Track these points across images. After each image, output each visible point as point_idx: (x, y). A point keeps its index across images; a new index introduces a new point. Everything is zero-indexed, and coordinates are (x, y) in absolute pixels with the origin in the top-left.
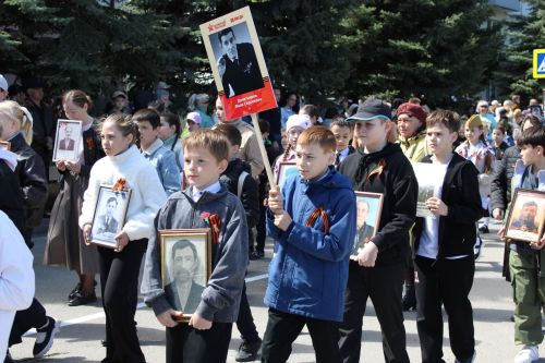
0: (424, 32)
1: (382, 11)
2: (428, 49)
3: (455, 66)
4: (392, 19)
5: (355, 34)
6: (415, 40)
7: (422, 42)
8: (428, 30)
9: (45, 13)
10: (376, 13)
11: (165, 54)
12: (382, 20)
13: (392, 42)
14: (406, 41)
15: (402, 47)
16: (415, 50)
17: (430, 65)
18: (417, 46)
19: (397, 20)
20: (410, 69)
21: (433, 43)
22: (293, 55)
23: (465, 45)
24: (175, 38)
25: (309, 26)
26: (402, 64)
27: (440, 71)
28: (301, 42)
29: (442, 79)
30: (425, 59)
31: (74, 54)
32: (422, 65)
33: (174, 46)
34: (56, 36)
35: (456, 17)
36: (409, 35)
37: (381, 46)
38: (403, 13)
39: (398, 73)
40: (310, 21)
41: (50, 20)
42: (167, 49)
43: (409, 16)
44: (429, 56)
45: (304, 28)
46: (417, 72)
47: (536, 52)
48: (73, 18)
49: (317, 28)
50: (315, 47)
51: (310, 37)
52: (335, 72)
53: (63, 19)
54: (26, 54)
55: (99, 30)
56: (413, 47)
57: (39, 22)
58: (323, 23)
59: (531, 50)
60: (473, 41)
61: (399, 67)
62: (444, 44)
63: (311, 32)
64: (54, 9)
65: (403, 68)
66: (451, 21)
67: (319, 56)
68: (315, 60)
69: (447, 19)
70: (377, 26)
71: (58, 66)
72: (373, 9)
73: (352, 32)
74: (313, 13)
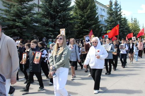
4: (84, 26)
7: (89, 30)
8: (90, 28)
9: (23, 26)
10: (81, 25)
11: (44, 33)
13: (84, 30)
15: (86, 31)
18: (88, 30)
33: (46, 31)
34: (25, 30)
35: (94, 25)
36: (86, 28)
37: (82, 30)
38: (86, 25)
42: (44, 32)
45: (68, 28)
47: (108, 31)
51: (69, 29)
54: (20, 33)
55: (32, 29)
59: (107, 31)
60: (97, 29)
64: (24, 26)
66: (93, 26)
67: (71, 32)
70: (81, 27)
73: (77, 28)
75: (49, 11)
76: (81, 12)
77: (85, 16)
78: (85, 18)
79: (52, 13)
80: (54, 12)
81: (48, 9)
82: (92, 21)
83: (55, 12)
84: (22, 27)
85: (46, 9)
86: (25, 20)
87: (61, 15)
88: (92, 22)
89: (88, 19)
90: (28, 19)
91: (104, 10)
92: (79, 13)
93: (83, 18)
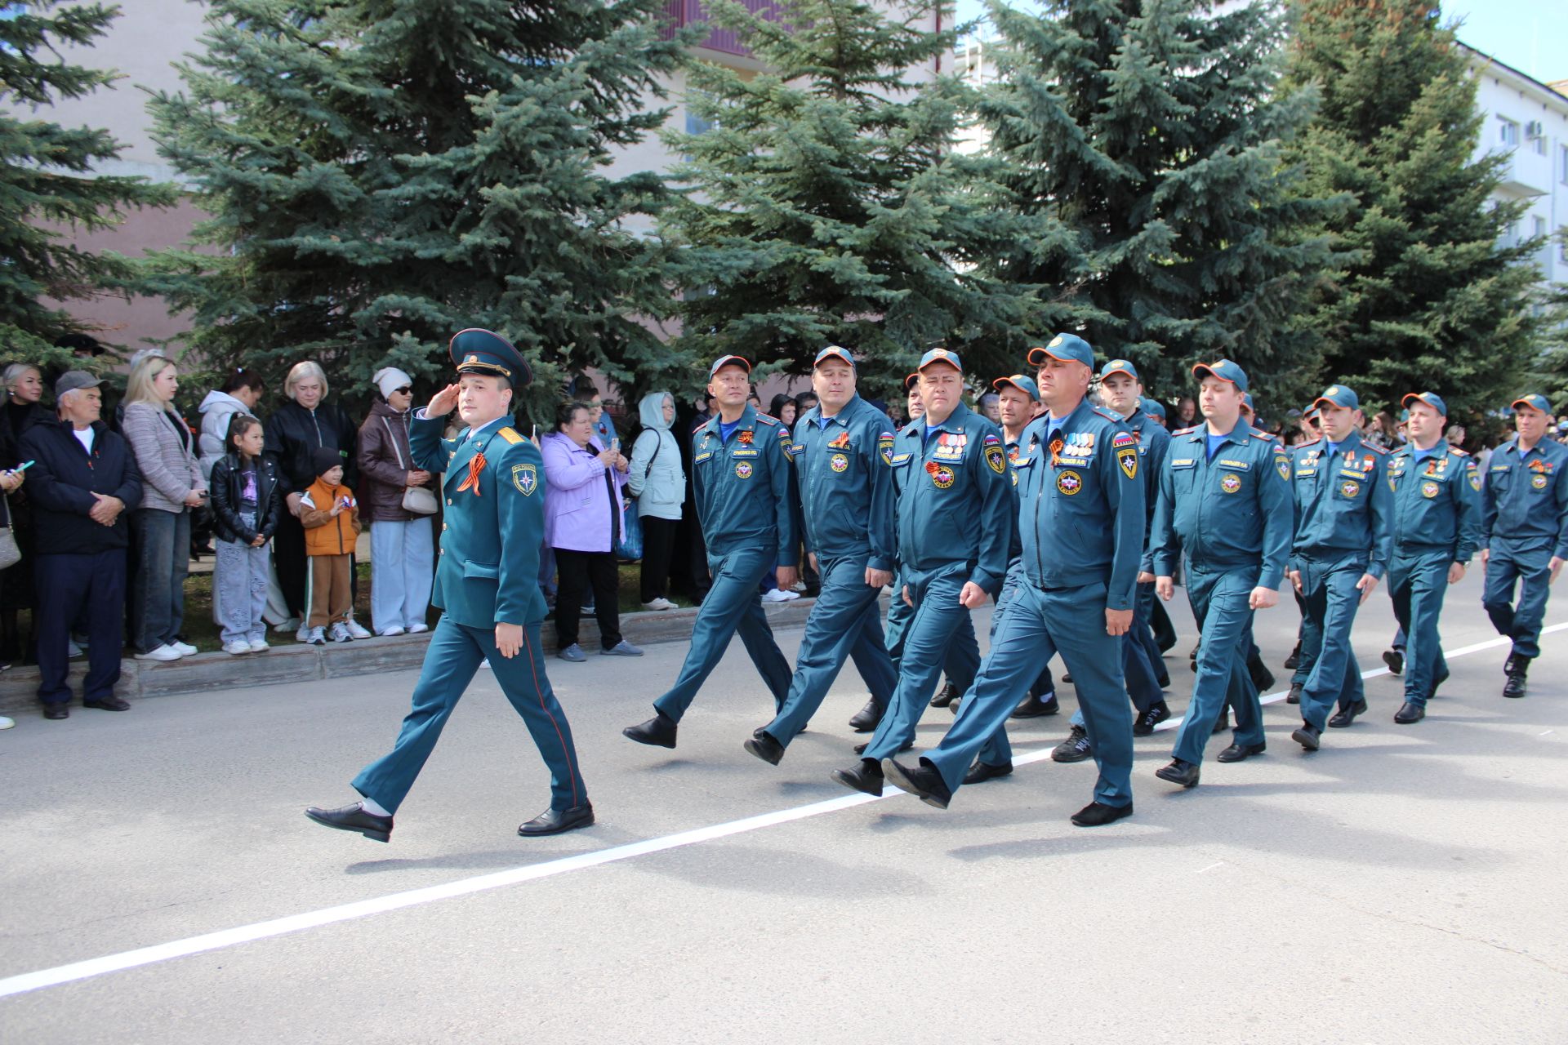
0: (1429, 309)
1: (1359, 277)
2: (1437, 336)
3: (1482, 362)
4: (1375, 289)
5: (1314, 312)
6: (1415, 321)
7: (1426, 323)
8: (1435, 304)
9: (869, 283)
10: (1350, 280)
12: (1360, 290)
13: (1377, 324)
14: (1399, 323)
16: (1414, 338)
17: (1440, 361)
18: (1418, 331)
19: (1383, 290)
20: (1408, 368)
21: (1446, 326)
22: (1235, 345)
23: (1498, 329)
24: (1053, 318)
25: (1259, 299)
26: (1393, 359)
27: (1456, 371)
28: (1247, 325)
29: (1458, 384)
30: (1431, 351)
31: (905, 344)
32: (1426, 360)
34: (875, 318)
35: (1485, 283)
37: (1358, 331)
38: (1396, 278)
39: (1388, 373)
40: (1261, 291)
41: (875, 295)
43: (1403, 283)
44: (1439, 347)
45: (1252, 303)
46: (1419, 372)
48: (907, 291)
49: (1273, 302)
50: (1270, 332)
51: (1261, 315)
52: (1301, 373)
53: (893, 293)
55: (942, 306)
56: (1411, 333)
57: (859, 297)
58: (1283, 294)
61: (1387, 363)
62: (1462, 327)
63: (1264, 308)
64: (881, 278)
65: (1396, 365)
66: (1477, 290)
67: (1273, 347)
68: (1269, 352)
69: (1469, 288)
70: (1353, 300)
71: (885, 362)
72: (1345, 274)
74: (1268, 278)
75: (1072, 146)
76: (1346, 150)
77: (1387, 191)
78: (1388, 212)
79: (1106, 162)
80: (1114, 157)
81: (1065, 132)
82: (1456, 243)
83: (1125, 149)
84: (865, 292)
85: (1050, 126)
86: (890, 230)
87: (1196, 176)
88: (1463, 248)
89: (1417, 222)
90: (919, 215)
91: (1532, 130)
92: (1333, 163)
93: (1374, 211)
